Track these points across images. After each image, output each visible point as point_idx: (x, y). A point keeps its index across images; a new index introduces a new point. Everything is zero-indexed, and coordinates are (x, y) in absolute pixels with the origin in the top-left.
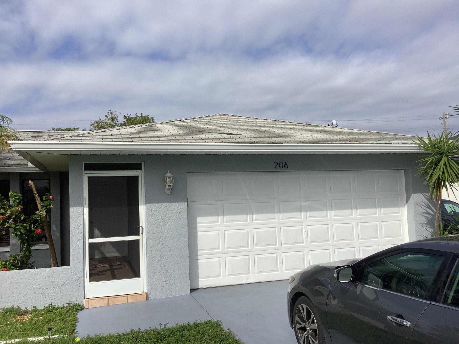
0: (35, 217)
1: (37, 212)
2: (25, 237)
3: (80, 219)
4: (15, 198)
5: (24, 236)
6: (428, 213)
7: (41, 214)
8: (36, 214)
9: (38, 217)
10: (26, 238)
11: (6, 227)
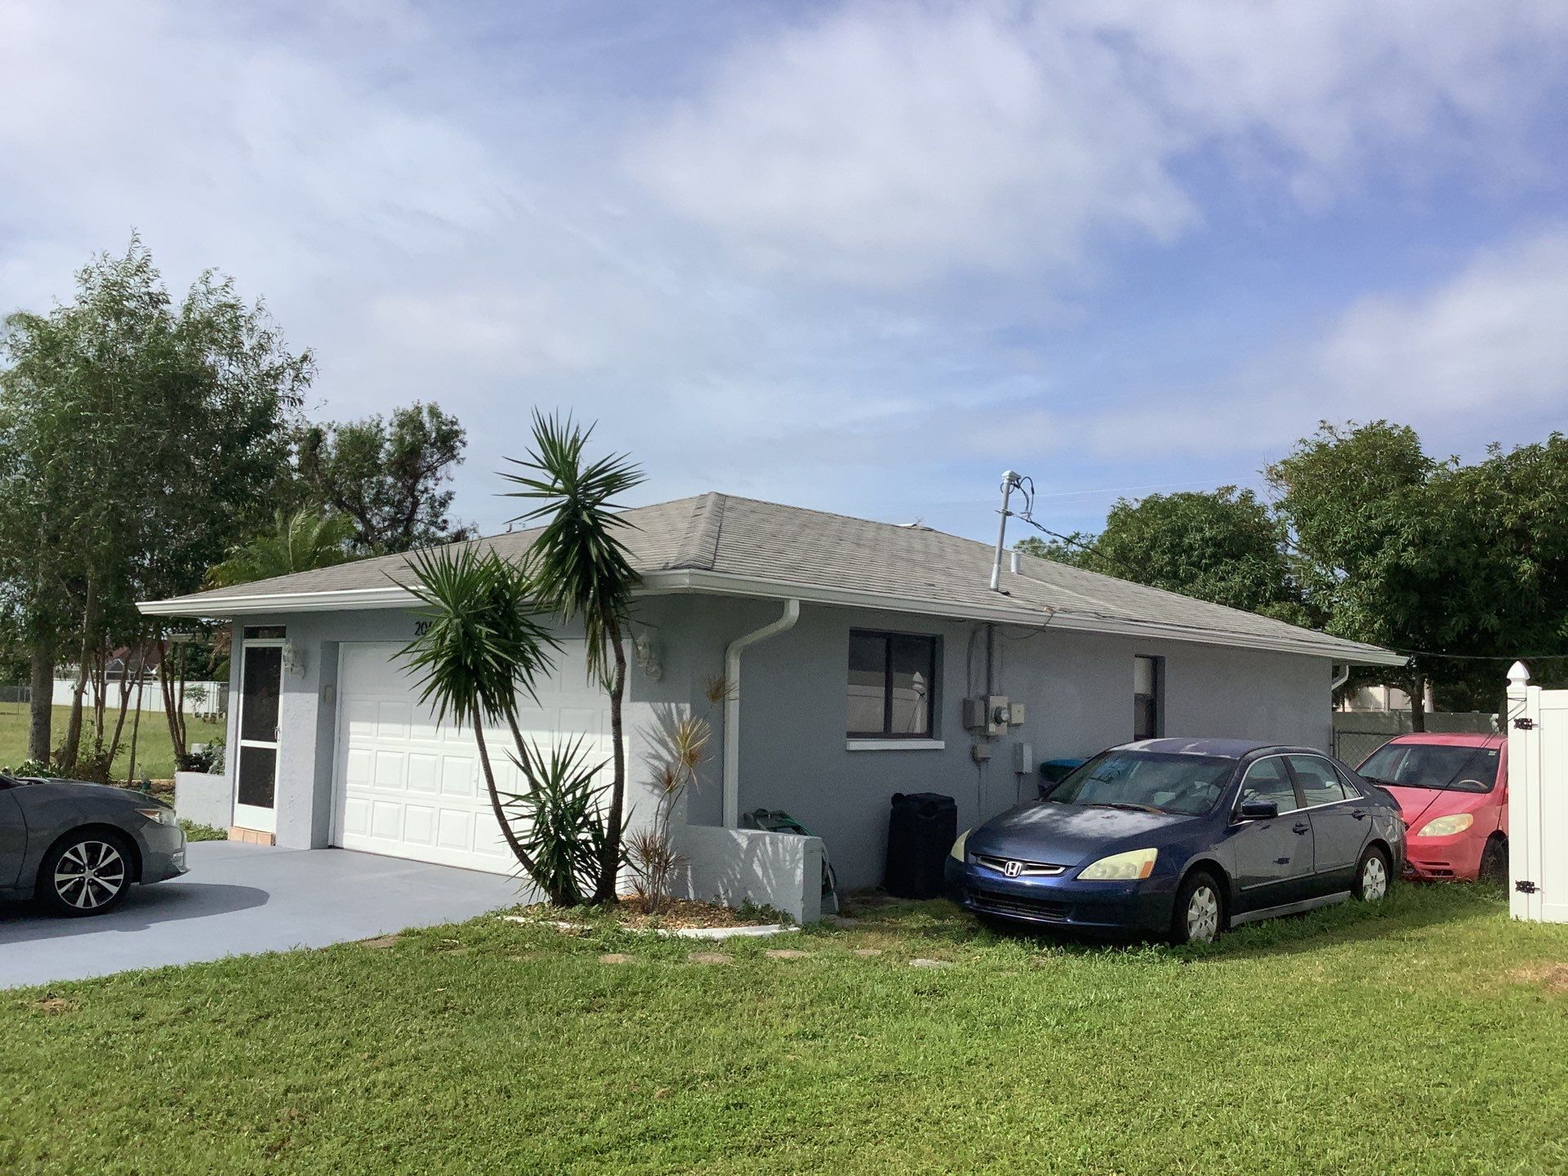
6: (659, 757)
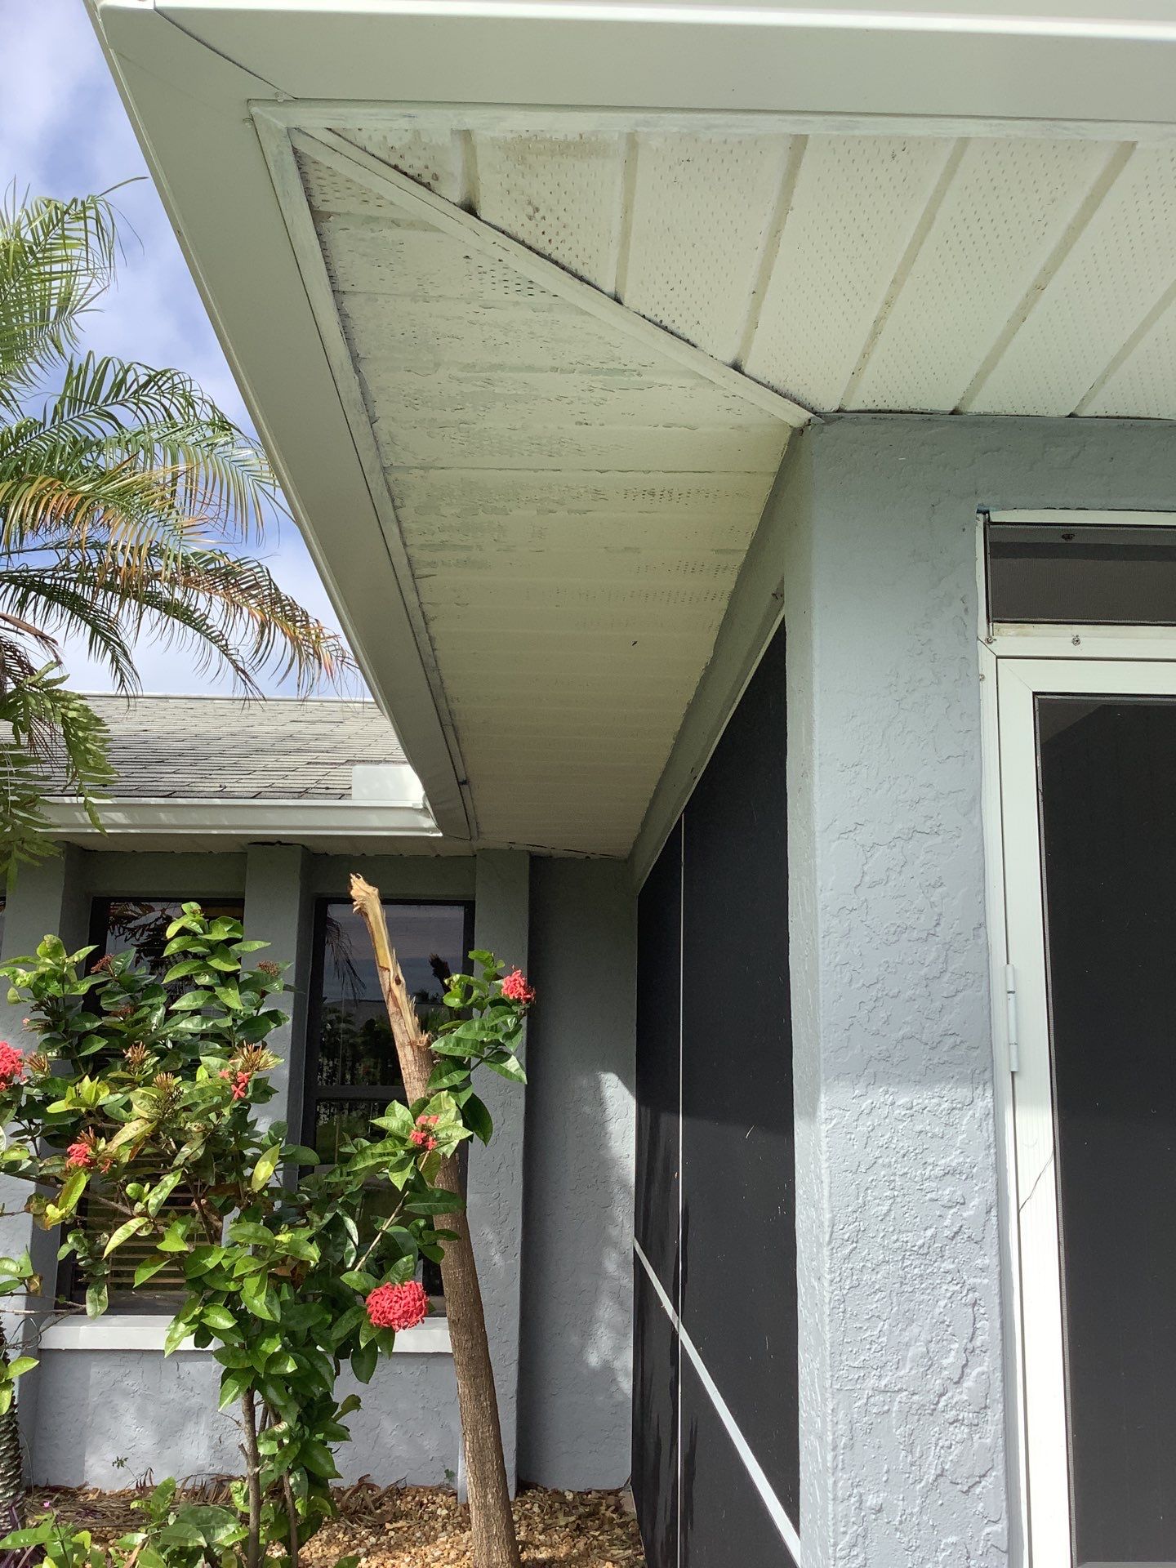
0: (371, 1162)
1: (396, 1118)
2: (274, 1359)
3: (955, 1276)
4: (219, 972)
5: (273, 1346)
7: (425, 1140)
8: (379, 1134)
9: (401, 1166)
10: (290, 1367)
11: (119, 1250)
